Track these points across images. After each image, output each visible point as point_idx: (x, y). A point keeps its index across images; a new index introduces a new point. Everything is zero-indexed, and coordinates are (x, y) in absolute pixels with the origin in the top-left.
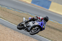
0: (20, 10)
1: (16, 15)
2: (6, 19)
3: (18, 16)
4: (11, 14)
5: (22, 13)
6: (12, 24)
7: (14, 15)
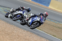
0: (56, 21)
1: (52, 26)
2: (41, 29)
3: (54, 26)
4: (47, 25)
5: (58, 24)
6: (48, 34)
7: (50, 26)
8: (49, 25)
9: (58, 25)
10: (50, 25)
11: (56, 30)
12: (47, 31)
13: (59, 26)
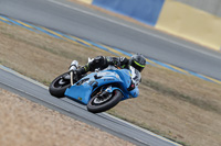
1: (40, 47)
3: (45, 48)
4: (21, 44)
5: (61, 40)
6: (25, 78)
7: (31, 48)
8: (29, 43)
9: (62, 46)
10: (32, 44)
11: (52, 64)
12: (21, 68)
13: (64, 48)
